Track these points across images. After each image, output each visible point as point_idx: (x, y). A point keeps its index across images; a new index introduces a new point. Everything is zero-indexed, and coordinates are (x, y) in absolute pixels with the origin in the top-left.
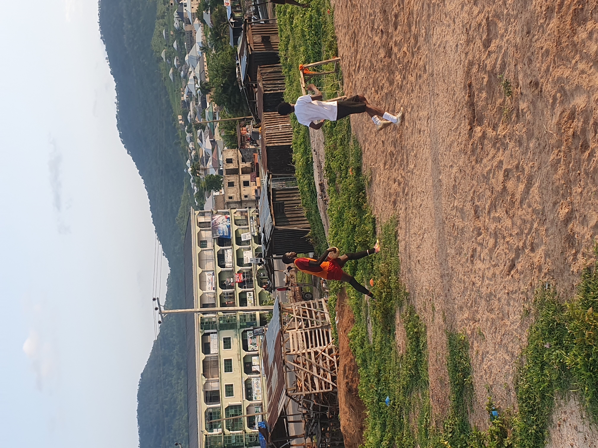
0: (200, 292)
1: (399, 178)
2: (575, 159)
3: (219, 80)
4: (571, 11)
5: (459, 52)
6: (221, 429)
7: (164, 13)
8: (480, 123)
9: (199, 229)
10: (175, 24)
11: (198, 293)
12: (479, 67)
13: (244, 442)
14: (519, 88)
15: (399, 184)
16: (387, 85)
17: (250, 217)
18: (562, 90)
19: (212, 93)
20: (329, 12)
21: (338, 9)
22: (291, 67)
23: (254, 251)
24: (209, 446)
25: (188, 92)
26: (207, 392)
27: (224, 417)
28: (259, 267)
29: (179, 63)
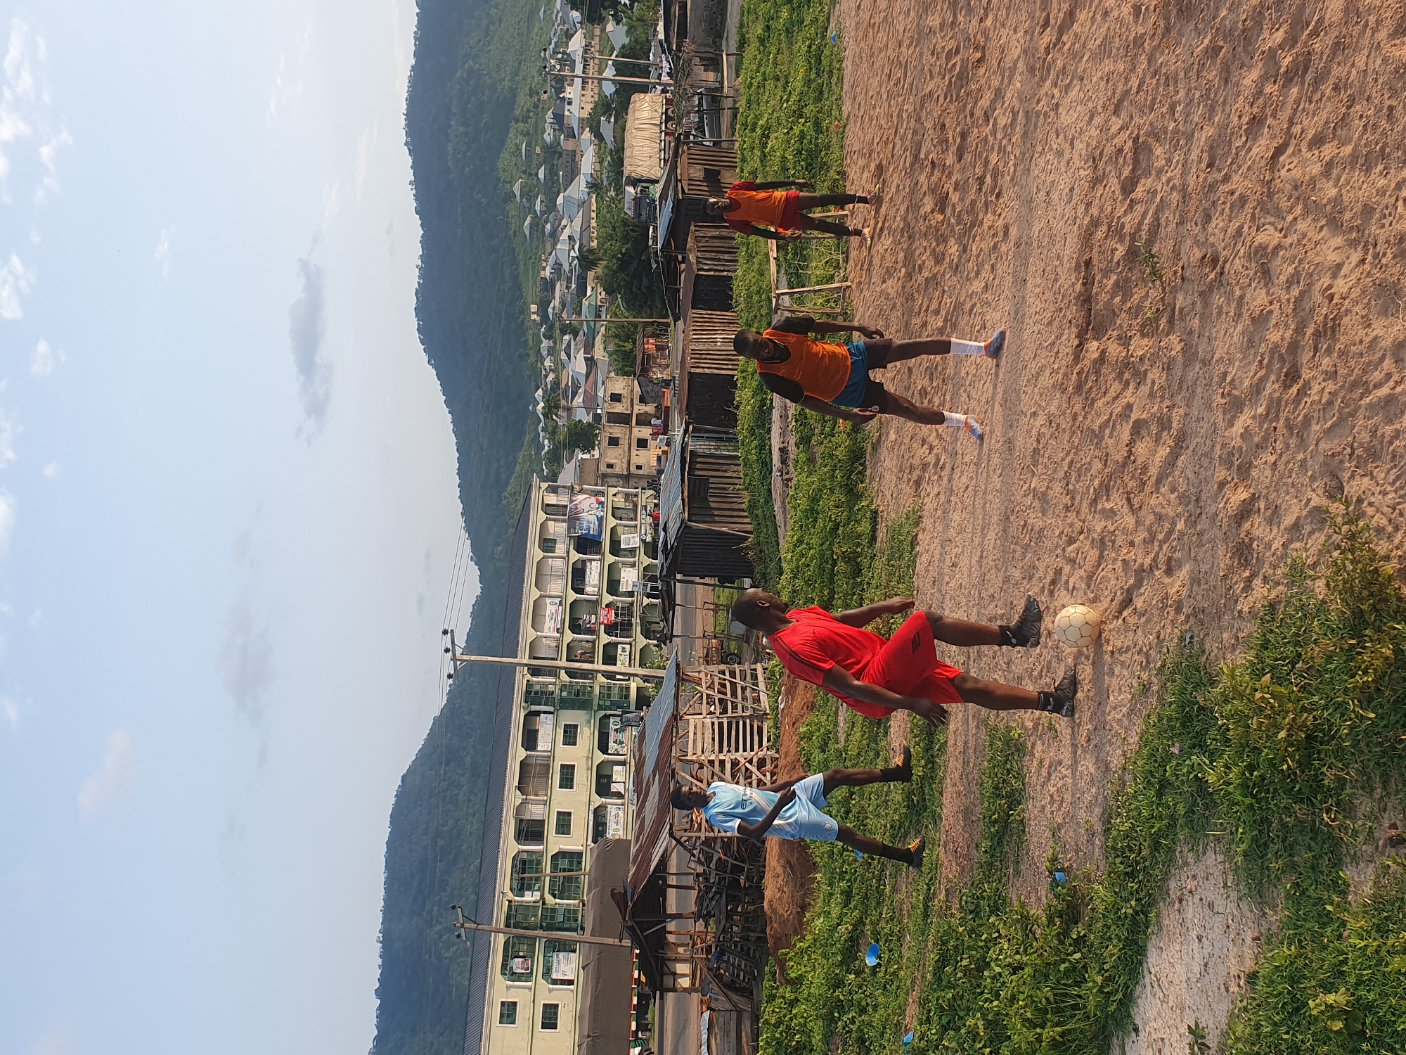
0: (532, 634)
3: (618, 247)
6: (538, 893)
7: (529, 111)
8: (1098, 335)
9: (545, 516)
10: (546, 134)
11: (527, 633)
13: (579, 922)
17: (642, 506)
19: (599, 270)
20: (837, 125)
21: (855, 122)
23: (642, 569)
24: (512, 921)
25: (556, 263)
26: (521, 821)
27: (548, 871)
28: (646, 601)
29: (545, 209)
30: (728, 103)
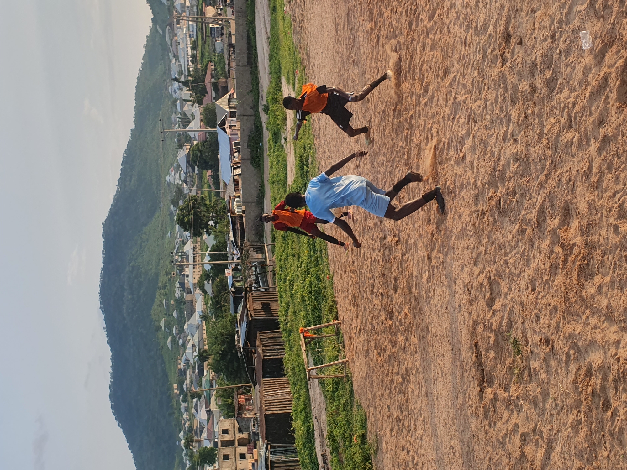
1: (407, 446)
2: (597, 419)
3: (219, 347)
4: (576, 266)
5: (462, 312)
7: (166, 283)
8: (490, 384)
10: (176, 293)
12: (484, 326)
14: (529, 346)
15: (408, 452)
16: (389, 347)
18: (575, 346)
19: (210, 361)
20: (328, 277)
21: (337, 275)
22: (291, 332)
25: (186, 360)
29: (177, 332)
30: (270, 269)
